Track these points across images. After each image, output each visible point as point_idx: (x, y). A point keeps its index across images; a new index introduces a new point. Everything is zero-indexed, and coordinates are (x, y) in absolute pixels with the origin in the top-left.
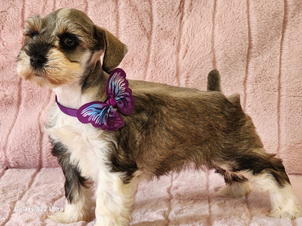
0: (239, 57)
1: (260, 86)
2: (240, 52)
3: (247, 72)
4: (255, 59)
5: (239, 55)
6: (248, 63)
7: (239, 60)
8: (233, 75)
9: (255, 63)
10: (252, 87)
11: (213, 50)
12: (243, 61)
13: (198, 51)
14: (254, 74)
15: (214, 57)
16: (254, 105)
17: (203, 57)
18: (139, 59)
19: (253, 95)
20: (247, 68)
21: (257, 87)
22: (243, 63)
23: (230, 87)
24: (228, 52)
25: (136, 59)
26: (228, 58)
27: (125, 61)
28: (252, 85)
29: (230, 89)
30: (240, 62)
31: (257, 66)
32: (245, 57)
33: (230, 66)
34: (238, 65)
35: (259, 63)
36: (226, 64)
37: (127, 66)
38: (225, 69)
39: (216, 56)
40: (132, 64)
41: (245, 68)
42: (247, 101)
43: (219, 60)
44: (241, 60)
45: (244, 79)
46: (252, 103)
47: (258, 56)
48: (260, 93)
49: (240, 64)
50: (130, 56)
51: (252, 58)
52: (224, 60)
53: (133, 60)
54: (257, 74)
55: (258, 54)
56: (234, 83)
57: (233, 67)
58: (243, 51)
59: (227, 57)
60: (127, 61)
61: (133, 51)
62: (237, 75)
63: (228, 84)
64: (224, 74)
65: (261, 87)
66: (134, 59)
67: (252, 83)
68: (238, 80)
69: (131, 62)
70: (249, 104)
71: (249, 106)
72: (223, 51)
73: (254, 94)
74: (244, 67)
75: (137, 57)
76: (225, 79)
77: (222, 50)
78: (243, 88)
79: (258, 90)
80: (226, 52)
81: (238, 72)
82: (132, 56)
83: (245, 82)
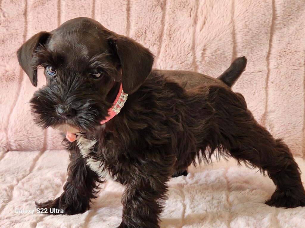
0: (262, 29)
1: (285, 60)
2: (263, 23)
3: (270, 46)
4: (280, 31)
5: (262, 27)
6: (272, 36)
7: (262, 32)
8: (255, 49)
9: (280, 36)
10: (275, 62)
11: (232, 21)
12: (266, 33)
13: (216, 22)
14: (278, 48)
15: (234, 29)
16: (278, 82)
17: (222, 28)
18: (153, 32)
19: (277, 71)
20: (271, 41)
21: (281, 62)
22: (267, 35)
23: (251, 62)
24: (250, 22)
25: (149, 32)
26: (249, 30)
27: (137, 33)
28: (276, 60)
29: (252, 65)
30: (263, 34)
31: (282, 39)
32: (269, 29)
33: (252, 39)
34: (261, 37)
35: (284, 36)
36: (247, 37)
37: (139, 39)
38: (247, 42)
39: (236, 28)
40: (145, 38)
41: (268, 42)
42: (270, 77)
43: (240, 32)
44: (265, 33)
45: (267, 54)
46: (275, 79)
47: (283, 27)
48: (284, 68)
49: (263, 37)
50: (142, 29)
51: (276, 30)
52: (245, 32)
53: (145, 33)
54: (282, 48)
55: (283, 25)
56: (257, 58)
57: (255, 40)
58: (266, 22)
59: (249, 28)
60: (140, 34)
61: (145, 22)
62: (259, 49)
63: (250, 59)
64: (245, 48)
65: (286, 62)
66: (147, 32)
67: (276, 58)
68: (260, 54)
69: (143, 36)
70: (272, 80)
71: (272, 83)
72: (244, 21)
73: (277, 69)
74: (267, 40)
75: (150, 30)
76: (247, 53)
77: (242, 21)
78: (266, 63)
79: (282, 65)
80: (247, 23)
81: (261, 46)
82: (144, 29)
83: (268, 57)
